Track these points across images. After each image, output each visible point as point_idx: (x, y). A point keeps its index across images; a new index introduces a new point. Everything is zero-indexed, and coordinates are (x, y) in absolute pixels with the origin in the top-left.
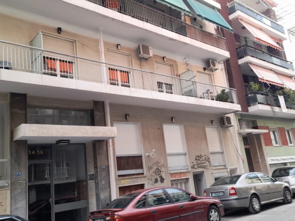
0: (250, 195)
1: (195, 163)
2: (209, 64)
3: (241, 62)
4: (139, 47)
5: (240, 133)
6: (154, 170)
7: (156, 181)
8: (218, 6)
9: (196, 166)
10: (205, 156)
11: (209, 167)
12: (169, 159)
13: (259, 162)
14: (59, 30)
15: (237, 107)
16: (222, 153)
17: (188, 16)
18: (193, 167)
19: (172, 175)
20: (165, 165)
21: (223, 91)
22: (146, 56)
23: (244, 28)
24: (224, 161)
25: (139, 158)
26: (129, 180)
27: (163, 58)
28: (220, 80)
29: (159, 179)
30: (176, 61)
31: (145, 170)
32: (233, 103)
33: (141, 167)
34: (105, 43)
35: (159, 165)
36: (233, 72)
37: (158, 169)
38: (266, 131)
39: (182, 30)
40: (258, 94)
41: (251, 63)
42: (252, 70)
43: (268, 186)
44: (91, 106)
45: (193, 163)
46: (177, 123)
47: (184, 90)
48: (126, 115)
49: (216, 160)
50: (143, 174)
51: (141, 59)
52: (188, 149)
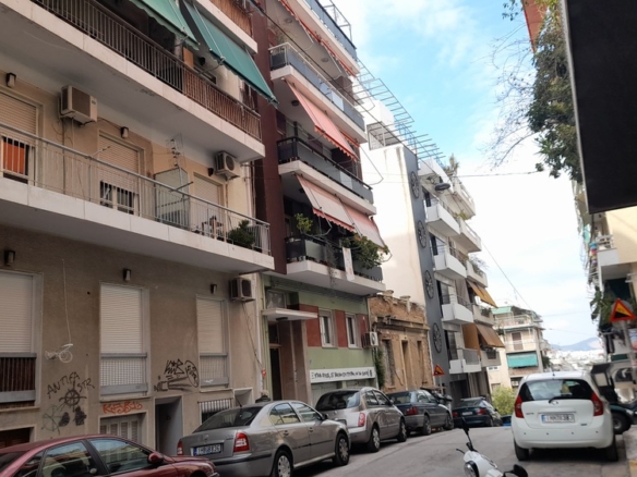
0: (275, 450)
1: (164, 379)
2: (221, 162)
3: (284, 169)
4: (65, 91)
5: (264, 317)
6: (62, 392)
7: (65, 420)
8: (253, 45)
9: (165, 386)
10: (188, 364)
11: (192, 388)
12: (105, 367)
13: (292, 379)
15: (267, 261)
16: (225, 357)
17: (190, 49)
18: (158, 388)
19: (106, 405)
20: (93, 383)
21: (244, 224)
22: (79, 116)
23: (296, 103)
24: (226, 373)
25: (28, 362)
27: (122, 130)
28: (240, 201)
29: (72, 416)
30: (149, 143)
31: (39, 394)
33: (31, 386)
35: (78, 381)
36: (266, 188)
37: (74, 391)
38: (314, 316)
39: (173, 77)
40: (309, 239)
41: (301, 176)
42: (302, 191)
43: (311, 430)
45: (159, 378)
46: (136, 283)
47: (162, 211)
48: (7, 253)
49: (209, 373)
50: (32, 403)
51: (66, 121)
52: (152, 347)
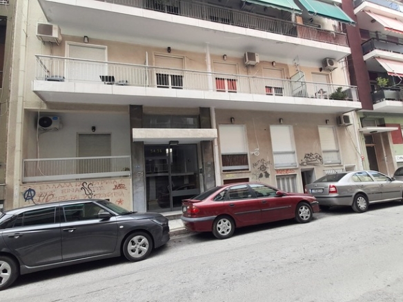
1: (304, 160)
3: (366, 57)
4: (245, 55)
5: (361, 132)
6: (259, 166)
7: (261, 176)
8: (339, 0)
10: (316, 155)
11: (320, 165)
12: (275, 157)
13: (384, 160)
14: (169, 49)
15: (358, 105)
16: (338, 151)
18: (302, 164)
19: (277, 171)
20: (271, 162)
21: (339, 89)
22: (252, 62)
23: (374, 21)
24: (339, 159)
25: (245, 156)
26: (234, 175)
27: (273, 63)
29: (264, 174)
30: (286, 65)
31: (250, 166)
32: (352, 100)
33: (247, 163)
34: (212, 56)
35: (265, 162)
36: (355, 70)
37: (263, 165)
38: (396, 128)
40: (387, 89)
41: (379, 58)
42: (381, 66)
43: (382, 185)
44: (198, 112)
45: (302, 160)
46: (285, 124)
47: (295, 92)
48: (231, 119)
50: (248, 169)
51: (248, 66)
52: (297, 148)
